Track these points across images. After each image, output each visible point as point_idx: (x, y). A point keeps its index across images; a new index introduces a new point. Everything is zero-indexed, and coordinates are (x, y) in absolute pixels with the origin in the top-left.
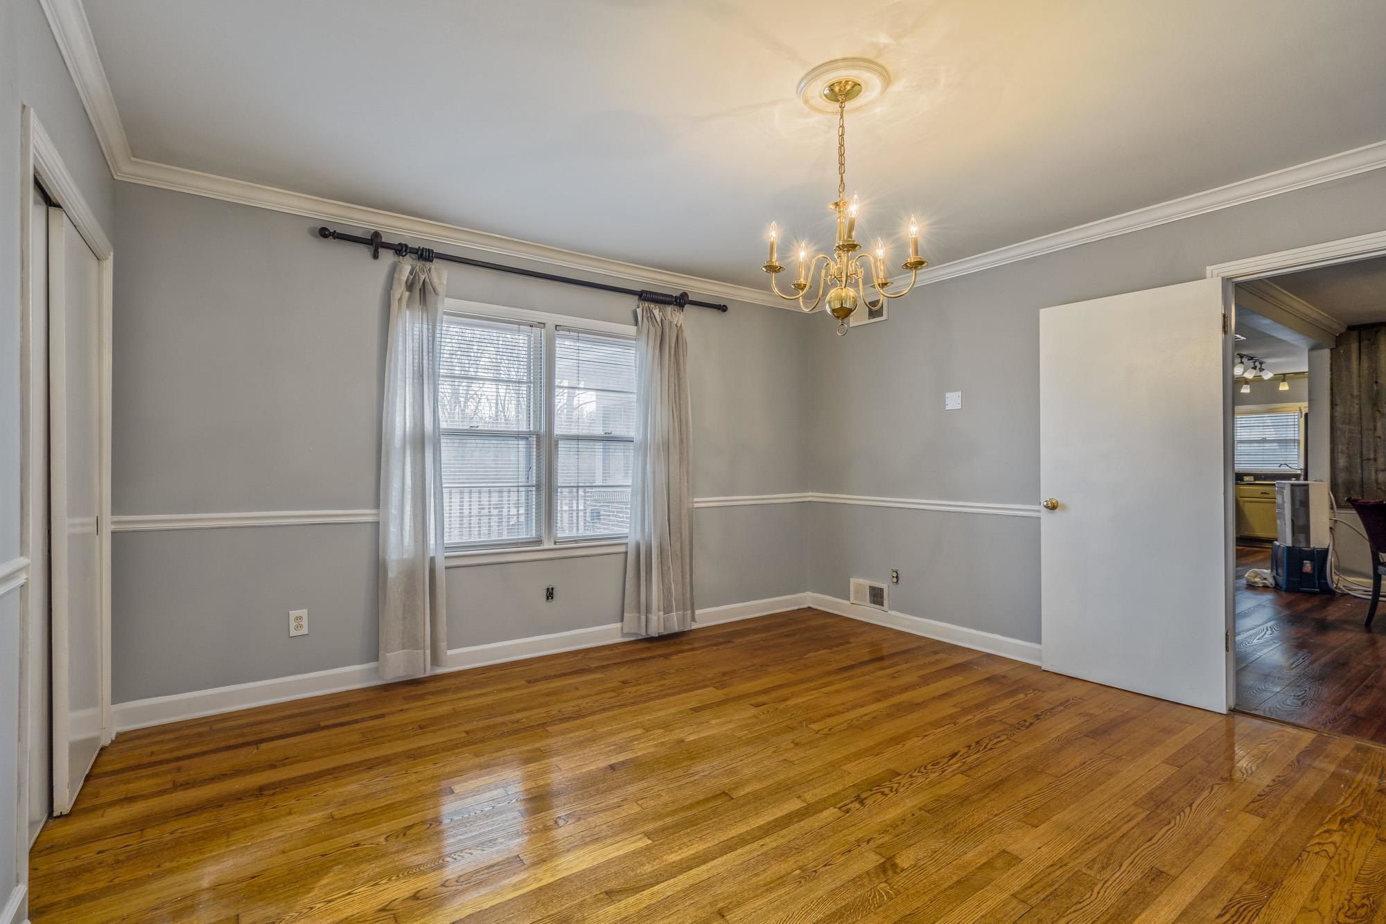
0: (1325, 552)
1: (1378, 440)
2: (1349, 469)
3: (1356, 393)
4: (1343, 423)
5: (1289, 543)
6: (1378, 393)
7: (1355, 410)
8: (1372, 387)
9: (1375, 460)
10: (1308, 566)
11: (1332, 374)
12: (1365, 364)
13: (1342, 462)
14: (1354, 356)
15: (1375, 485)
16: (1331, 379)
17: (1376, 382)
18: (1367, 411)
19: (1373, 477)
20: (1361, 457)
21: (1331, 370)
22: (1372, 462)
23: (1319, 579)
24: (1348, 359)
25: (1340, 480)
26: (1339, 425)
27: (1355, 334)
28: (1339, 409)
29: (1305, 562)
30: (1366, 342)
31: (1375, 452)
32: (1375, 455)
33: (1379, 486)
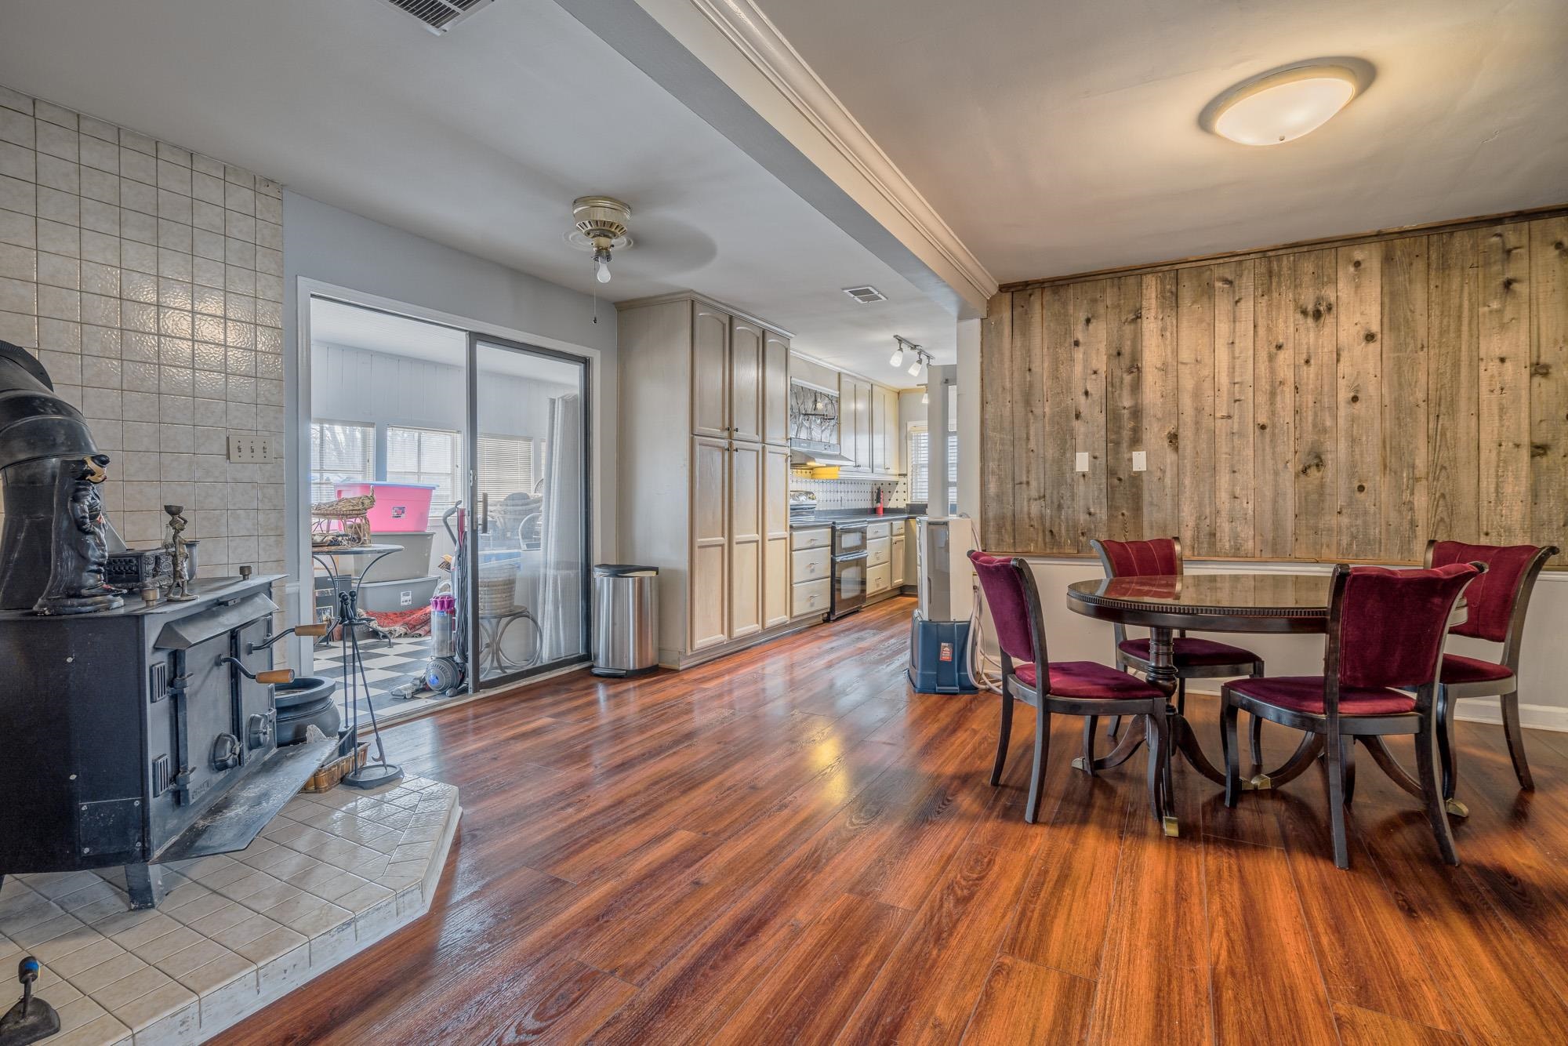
0: (965, 628)
1: (1031, 454)
2: (999, 497)
3: (1008, 385)
4: (994, 430)
5: (926, 618)
6: (1031, 386)
7: (1007, 412)
8: (1025, 378)
9: (1028, 483)
10: (946, 652)
11: (982, 357)
12: (1018, 343)
13: (993, 488)
14: (1007, 331)
15: (1027, 520)
16: (982, 363)
17: (1030, 370)
18: (1020, 409)
19: (1026, 509)
20: (1014, 479)
21: (982, 352)
22: (1024, 486)
23: (959, 671)
24: (1000, 334)
25: (991, 514)
26: (990, 433)
27: (1007, 297)
28: (989, 408)
29: (943, 644)
30: (1020, 309)
31: (1028, 472)
32: (1028, 477)
33: (1032, 523)
